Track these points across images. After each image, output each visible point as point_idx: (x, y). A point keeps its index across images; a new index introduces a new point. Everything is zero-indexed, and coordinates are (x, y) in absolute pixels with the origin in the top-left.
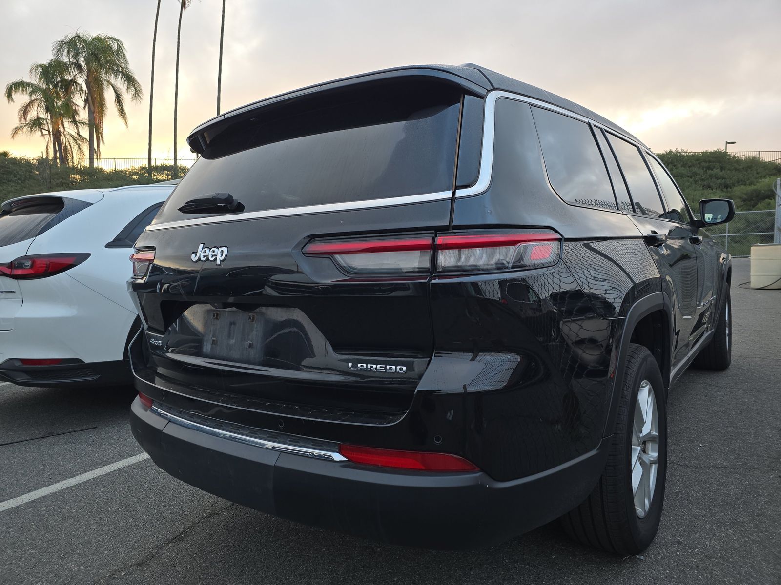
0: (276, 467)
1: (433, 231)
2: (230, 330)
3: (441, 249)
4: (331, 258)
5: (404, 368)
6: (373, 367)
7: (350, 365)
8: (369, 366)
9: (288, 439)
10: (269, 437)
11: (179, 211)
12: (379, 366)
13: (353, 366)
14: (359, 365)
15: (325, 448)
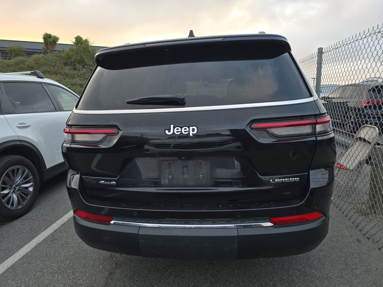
0: (238, 236)
1: (314, 116)
2: (183, 170)
3: (317, 124)
4: (266, 130)
5: (298, 178)
6: (283, 180)
7: (271, 180)
8: (281, 180)
9: (238, 221)
10: (226, 222)
11: (126, 103)
12: (286, 179)
13: (273, 181)
14: (276, 180)
15: (262, 221)
